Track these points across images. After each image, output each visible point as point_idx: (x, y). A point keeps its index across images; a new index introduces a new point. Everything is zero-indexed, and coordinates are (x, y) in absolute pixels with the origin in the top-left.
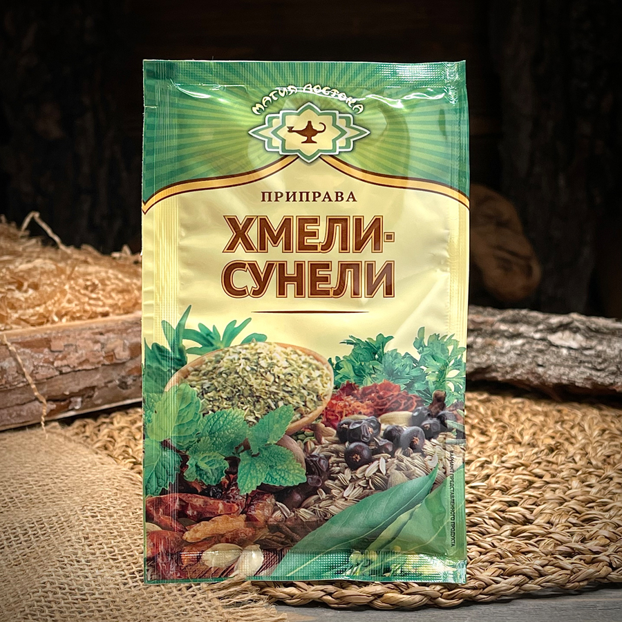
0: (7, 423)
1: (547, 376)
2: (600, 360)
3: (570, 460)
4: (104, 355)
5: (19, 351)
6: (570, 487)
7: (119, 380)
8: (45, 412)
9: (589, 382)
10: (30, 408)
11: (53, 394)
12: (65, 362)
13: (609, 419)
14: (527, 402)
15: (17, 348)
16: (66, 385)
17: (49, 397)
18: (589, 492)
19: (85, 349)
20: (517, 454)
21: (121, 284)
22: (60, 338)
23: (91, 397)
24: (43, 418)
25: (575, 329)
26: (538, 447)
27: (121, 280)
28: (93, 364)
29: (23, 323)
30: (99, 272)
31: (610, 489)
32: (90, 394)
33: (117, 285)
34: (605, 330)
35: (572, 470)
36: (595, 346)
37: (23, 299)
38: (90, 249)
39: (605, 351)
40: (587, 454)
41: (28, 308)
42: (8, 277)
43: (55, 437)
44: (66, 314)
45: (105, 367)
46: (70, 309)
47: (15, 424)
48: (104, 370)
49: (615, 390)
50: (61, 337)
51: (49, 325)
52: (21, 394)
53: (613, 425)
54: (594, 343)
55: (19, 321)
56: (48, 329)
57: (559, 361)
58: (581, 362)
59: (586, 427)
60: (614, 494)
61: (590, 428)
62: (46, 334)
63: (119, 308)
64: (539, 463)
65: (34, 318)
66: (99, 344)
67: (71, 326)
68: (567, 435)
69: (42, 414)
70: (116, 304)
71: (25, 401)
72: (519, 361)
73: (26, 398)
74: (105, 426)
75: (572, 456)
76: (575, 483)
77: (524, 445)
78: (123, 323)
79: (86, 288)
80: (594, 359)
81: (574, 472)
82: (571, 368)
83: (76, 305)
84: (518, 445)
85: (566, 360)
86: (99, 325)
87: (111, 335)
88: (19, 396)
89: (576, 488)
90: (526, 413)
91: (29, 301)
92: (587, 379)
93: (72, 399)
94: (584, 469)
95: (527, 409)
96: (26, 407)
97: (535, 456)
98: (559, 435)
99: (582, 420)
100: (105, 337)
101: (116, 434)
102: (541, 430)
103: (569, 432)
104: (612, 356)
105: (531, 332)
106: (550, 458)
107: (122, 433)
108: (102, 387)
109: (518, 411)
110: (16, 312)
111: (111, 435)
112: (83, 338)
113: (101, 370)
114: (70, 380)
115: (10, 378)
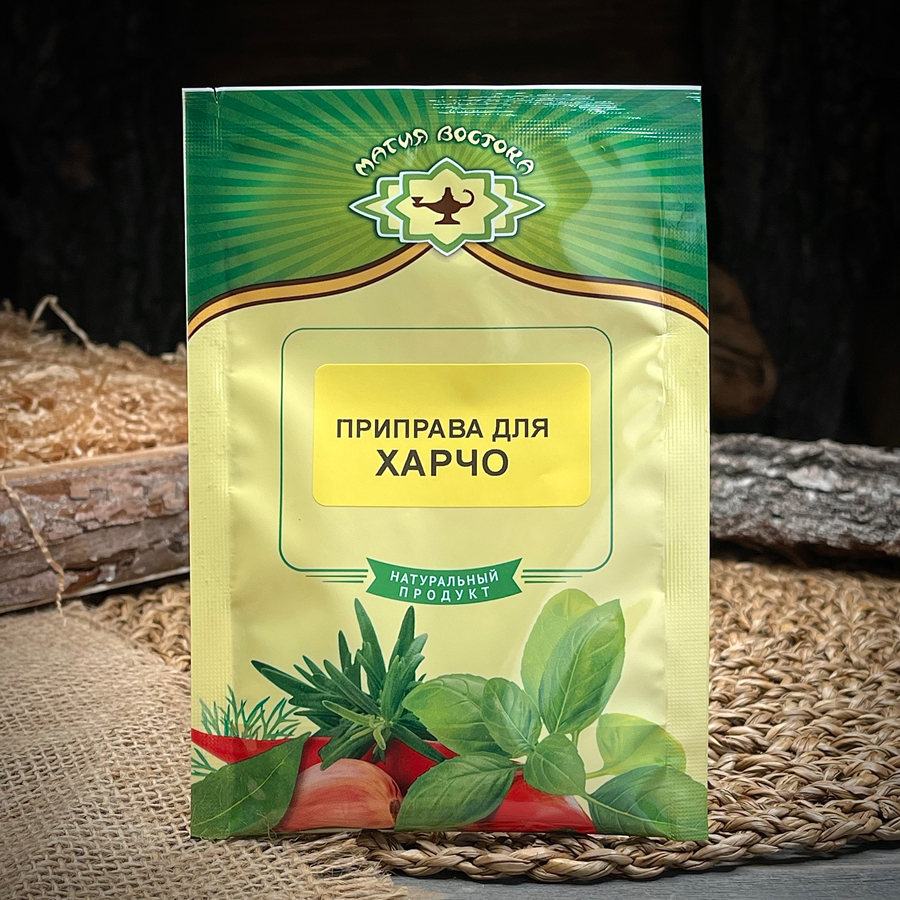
0: (7, 603)
1: (787, 531)
2: (862, 509)
3: (820, 655)
4: (148, 503)
5: (24, 500)
6: (820, 696)
7: (170, 539)
8: (62, 586)
9: (847, 540)
10: (40, 581)
11: (75, 560)
12: (91, 515)
13: (875, 594)
14: (758, 569)
15: (20, 495)
16: (93, 548)
17: (68, 564)
18: (848, 704)
19: (120, 495)
20: (743, 648)
21: (174, 400)
22: (83, 480)
23: (128, 564)
24: (59, 596)
25: (826, 463)
26: (774, 636)
27: (173, 394)
28: (132, 516)
29: (31, 457)
30: (143, 383)
31: (878, 698)
32: (129, 560)
33: (168, 400)
34: (870, 465)
35: (822, 671)
36: (855, 488)
37: (30, 423)
38: (132, 348)
39: (870, 496)
40: (844, 646)
41: (39, 435)
42: (10, 391)
43: (76, 623)
44: (93, 445)
45: (150, 521)
46: (99, 437)
47: (20, 604)
48: (148, 525)
49: (884, 552)
50: (85, 478)
51: (68, 461)
52: (27, 561)
53: (881, 603)
54: (853, 484)
55: (25, 455)
56: (66, 466)
57: (803, 509)
58: (835, 511)
59: (843, 606)
60: (885, 706)
61: (848, 607)
62: (63, 473)
63: (171, 435)
64: (776, 661)
65: (47, 451)
66: (141, 488)
67: (101, 462)
68: (815, 619)
69: (57, 590)
70: (166, 430)
71: (33, 571)
72: (746, 510)
73: (35, 567)
74: (150, 605)
75: (823, 650)
76: (827, 691)
77: (753, 633)
78: (175, 458)
79: (123, 406)
80: (854, 507)
81: (826, 673)
82: (821, 519)
83: (108, 431)
84: (745, 634)
85: (814, 508)
86: (141, 460)
87: (159, 475)
88: (24, 564)
89: (829, 699)
90: (756, 585)
91: (41, 426)
92: (845, 536)
93: (102, 568)
94: (841, 670)
95: (757, 579)
96: (34, 580)
97: (770, 650)
98: (803, 618)
99: (837, 595)
100: (149, 477)
101: (164, 618)
102: (778, 611)
103: (818, 614)
104: (880, 503)
105: (762, 467)
106: (791, 653)
107: (174, 617)
108: (146, 550)
109: (745, 583)
110: (21, 442)
111: (158, 619)
112: (117, 479)
113: (143, 525)
114: (99, 539)
115: (11, 539)
